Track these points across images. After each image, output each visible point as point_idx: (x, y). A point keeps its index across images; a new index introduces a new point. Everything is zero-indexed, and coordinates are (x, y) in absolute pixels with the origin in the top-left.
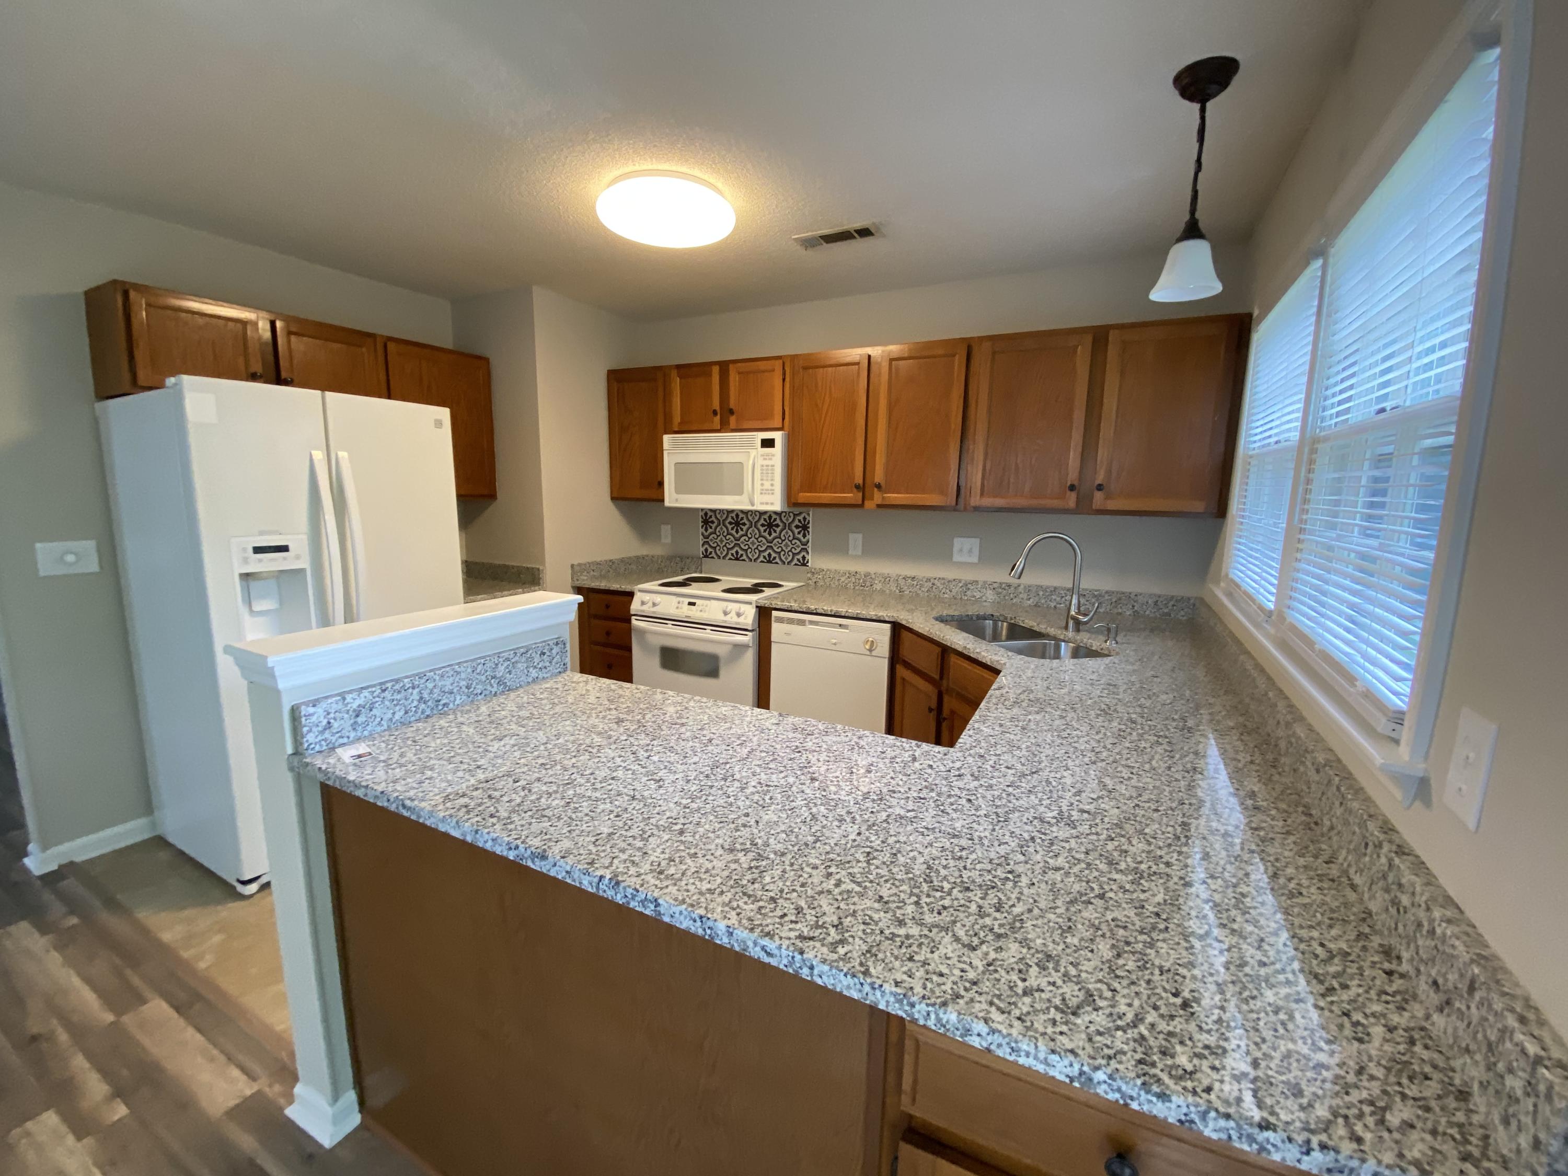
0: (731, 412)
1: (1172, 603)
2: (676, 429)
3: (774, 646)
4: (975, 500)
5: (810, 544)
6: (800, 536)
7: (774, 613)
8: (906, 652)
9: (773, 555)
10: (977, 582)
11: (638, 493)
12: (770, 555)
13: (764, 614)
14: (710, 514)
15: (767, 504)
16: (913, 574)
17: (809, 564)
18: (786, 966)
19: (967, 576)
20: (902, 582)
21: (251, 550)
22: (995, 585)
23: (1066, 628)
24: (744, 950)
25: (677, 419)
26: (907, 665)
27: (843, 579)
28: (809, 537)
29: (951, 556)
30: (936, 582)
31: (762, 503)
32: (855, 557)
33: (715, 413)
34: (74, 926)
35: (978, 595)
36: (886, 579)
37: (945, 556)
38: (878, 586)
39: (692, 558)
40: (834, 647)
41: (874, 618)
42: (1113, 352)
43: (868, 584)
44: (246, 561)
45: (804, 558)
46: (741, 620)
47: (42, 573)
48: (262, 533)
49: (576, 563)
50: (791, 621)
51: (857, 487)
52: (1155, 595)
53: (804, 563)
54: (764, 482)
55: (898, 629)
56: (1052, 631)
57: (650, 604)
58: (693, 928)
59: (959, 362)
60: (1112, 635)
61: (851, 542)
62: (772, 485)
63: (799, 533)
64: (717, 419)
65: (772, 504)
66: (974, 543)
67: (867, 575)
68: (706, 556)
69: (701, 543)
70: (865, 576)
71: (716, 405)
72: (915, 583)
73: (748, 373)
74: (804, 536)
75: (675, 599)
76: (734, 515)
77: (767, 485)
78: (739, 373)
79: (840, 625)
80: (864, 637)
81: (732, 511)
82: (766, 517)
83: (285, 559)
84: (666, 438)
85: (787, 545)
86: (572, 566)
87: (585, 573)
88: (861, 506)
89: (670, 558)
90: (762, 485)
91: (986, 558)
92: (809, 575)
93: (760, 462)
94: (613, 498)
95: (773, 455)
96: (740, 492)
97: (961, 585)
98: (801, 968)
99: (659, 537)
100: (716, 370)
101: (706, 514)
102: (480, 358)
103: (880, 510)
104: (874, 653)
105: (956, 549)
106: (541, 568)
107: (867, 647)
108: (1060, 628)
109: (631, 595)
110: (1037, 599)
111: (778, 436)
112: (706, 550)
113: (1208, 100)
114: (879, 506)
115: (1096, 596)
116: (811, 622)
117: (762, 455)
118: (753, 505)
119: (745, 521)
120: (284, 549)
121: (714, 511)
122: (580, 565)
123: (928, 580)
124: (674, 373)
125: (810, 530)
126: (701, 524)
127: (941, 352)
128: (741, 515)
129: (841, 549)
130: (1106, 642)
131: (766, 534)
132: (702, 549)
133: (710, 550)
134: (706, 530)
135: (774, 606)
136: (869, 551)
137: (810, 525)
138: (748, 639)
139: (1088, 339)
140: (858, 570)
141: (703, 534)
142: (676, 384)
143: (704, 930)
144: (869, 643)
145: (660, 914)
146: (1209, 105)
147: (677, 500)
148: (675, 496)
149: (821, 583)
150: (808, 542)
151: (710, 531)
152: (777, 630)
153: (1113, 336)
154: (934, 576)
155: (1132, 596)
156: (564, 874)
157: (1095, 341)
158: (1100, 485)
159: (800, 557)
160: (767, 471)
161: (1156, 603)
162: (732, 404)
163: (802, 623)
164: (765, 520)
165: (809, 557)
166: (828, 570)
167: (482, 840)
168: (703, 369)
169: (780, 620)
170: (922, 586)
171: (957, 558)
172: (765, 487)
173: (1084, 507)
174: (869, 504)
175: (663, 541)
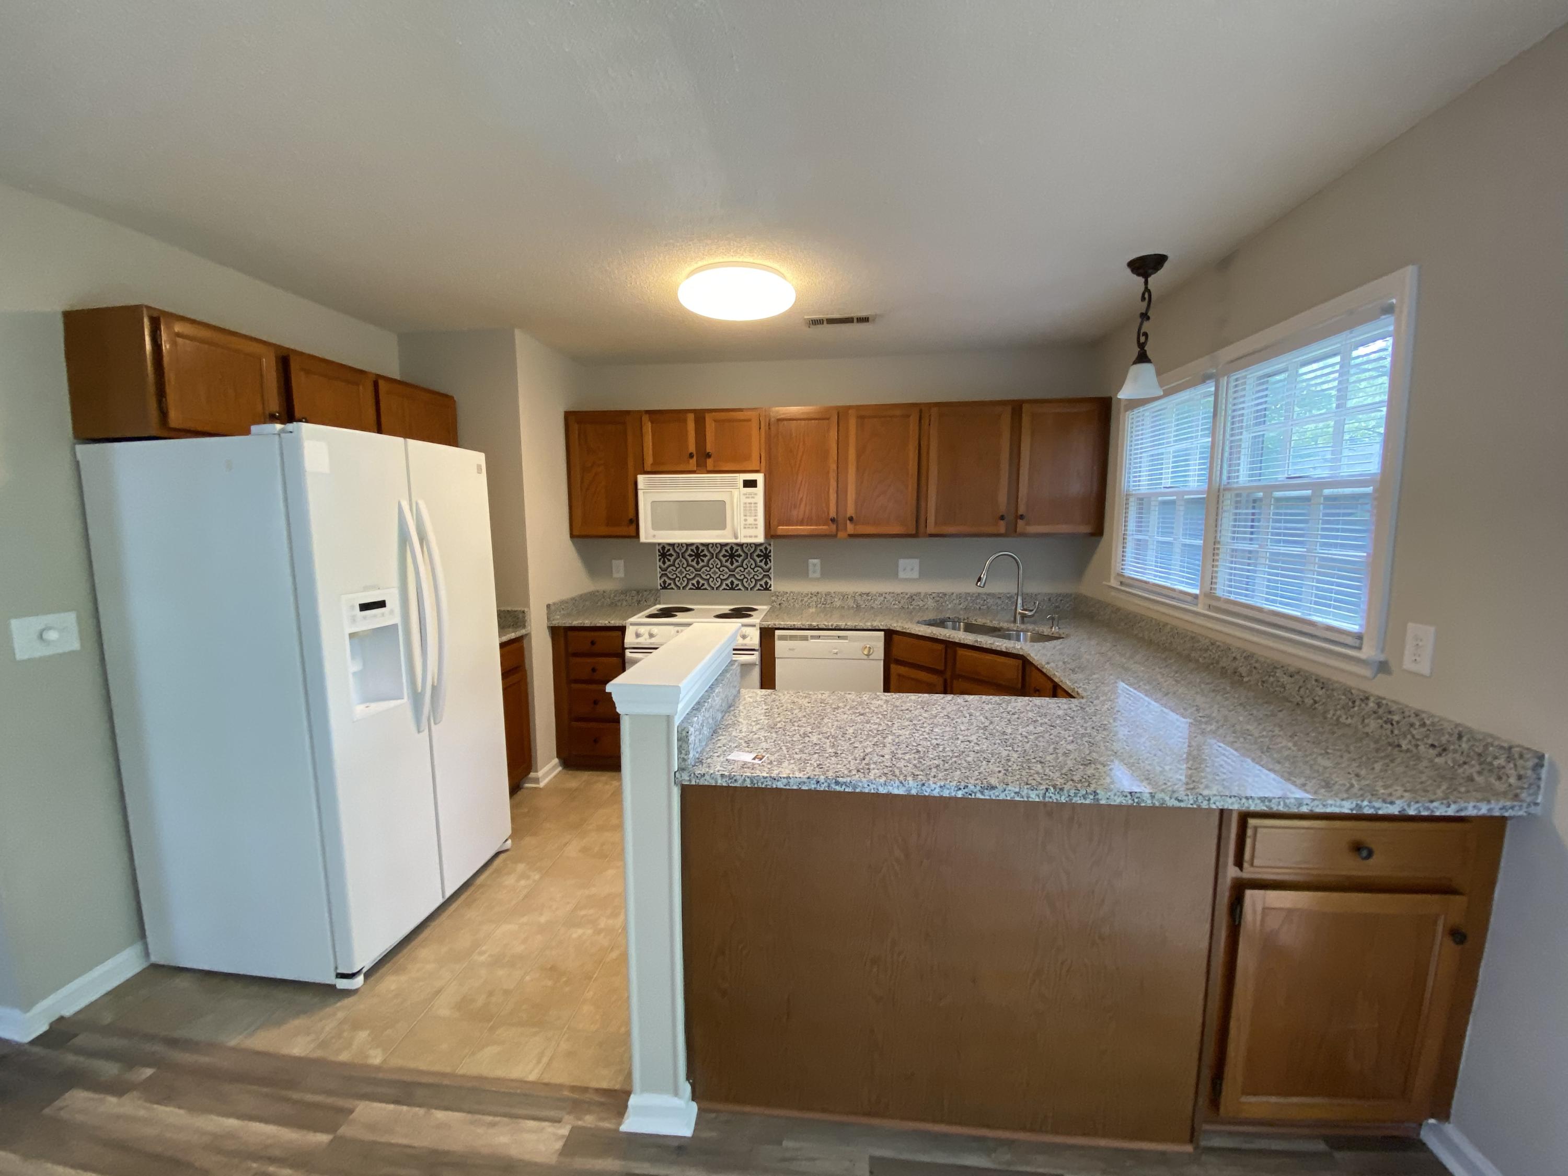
0: (708, 456)
1: (1060, 598)
2: (649, 470)
3: (778, 662)
4: (931, 529)
5: (772, 570)
6: (762, 564)
7: (777, 633)
8: (896, 652)
9: (736, 582)
10: (920, 593)
11: (603, 530)
12: (732, 583)
13: (767, 635)
14: (667, 547)
15: (751, 537)
16: (867, 591)
17: (772, 588)
18: (1192, 804)
19: (912, 589)
20: (858, 598)
21: (358, 608)
22: (934, 595)
23: (1015, 621)
24: (1163, 804)
25: (649, 460)
26: (899, 662)
27: (806, 599)
28: (771, 564)
29: (897, 574)
30: (887, 596)
31: (745, 537)
32: (817, 579)
33: (691, 456)
34: (150, 1078)
35: (921, 603)
36: (844, 596)
37: (893, 574)
38: (838, 603)
39: (651, 591)
40: (835, 656)
41: (870, 628)
42: (1026, 419)
43: (829, 602)
44: (354, 620)
45: (766, 583)
46: (747, 641)
47: (19, 656)
48: (366, 588)
49: (551, 602)
50: (792, 638)
51: (833, 520)
52: (1049, 594)
53: (767, 588)
54: (747, 518)
55: (890, 635)
56: (1005, 625)
57: (647, 636)
58: (1124, 802)
59: (914, 419)
60: (1055, 623)
61: (811, 568)
62: (755, 520)
63: (761, 561)
64: (693, 461)
65: (756, 537)
66: (915, 563)
67: (828, 594)
68: (664, 588)
69: (659, 575)
70: (826, 595)
71: (692, 448)
72: (870, 598)
73: (724, 421)
74: (766, 564)
75: (673, 629)
76: (694, 548)
77: (750, 520)
78: (715, 421)
79: (839, 637)
80: (861, 644)
81: (692, 544)
82: (728, 548)
83: (383, 615)
84: (641, 478)
85: (749, 573)
86: (548, 606)
87: (558, 613)
88: (835, 536)
89: (624, 592)
90: (746, 520)
91: (925, 574)
92: (773, 598)
93: (744, 500)
94: (572, 536)
95: (756, 494)
96: (723, 527)
97: (907, 597)
98: (1202, 802)
99: (609, 572)
100: (691, 417)
101: (663, 548)
102: (446, 396)
103: (852, 540)
104: (871, 657)
105: (900, 569)
106: (526, 610)
107: (866, 652)
108: (1011, 622)
109: (622, 630)
110: (966, 603)
111: (759, 478)
112: (665, 582)
113: (1150, 275)
114: (850, 536)
115: (1008, 598)
116: (813, 637)
117: (744, 494)
118: (736, 538)
119: (706, 552)
120: (381, 604)
121: (673, 545)
122: (554, 604)
123: (881, 595)
124: (645, 418)
125: (772, 558)
126: (658, 558)
127: (898, 412)
128: (701, 548)
129: (802, 573)
130: (1052, 628)
131: (728, 564)
132: (659, 581)
133: (668, 581)
134: (664, 563)
135: (777, 626)
136: (827, 574)
137: (772, 554)
138: (755, 657)
139: (1009, 409)
140: (819, 590)
141: (660, 567)
142: (648, 428)
143: (1133, 800)
144: (867, 650)
145: (1098, 800)
146: (1150, 279)
147: (654, 536)
148: (653, 532)
149: (785, 604)
150: (770, 569)
151: (668, 563)
152: (781, 647)
153: (1026, 407)
154: (886, 591)
155: (1034, 596)
156: (1013, 794)
157: (1013, 409)
158: (1022, 516)
159: (763, 583)
160: (749, 509)
161: (1049, 599)
162: (709, 448)
163: (805, 638)
164: (726, 551)
165: (772, 582)
166: (792, 592)
167: (929, 790)
168: (679, 415)
169: (782, 638)
170: (875, 600)
171: (902, 575)
172: (748, 522)
173: (1012, 531)
174: (841, 534)
175: (615, 575)
